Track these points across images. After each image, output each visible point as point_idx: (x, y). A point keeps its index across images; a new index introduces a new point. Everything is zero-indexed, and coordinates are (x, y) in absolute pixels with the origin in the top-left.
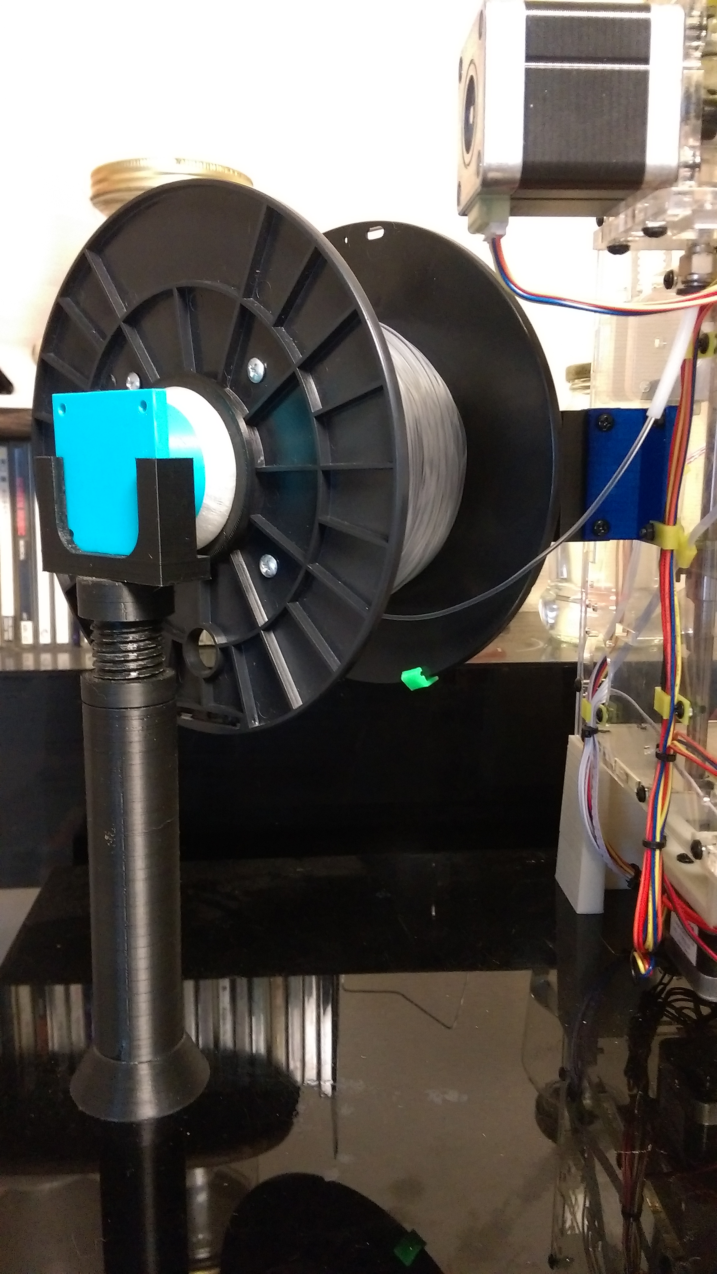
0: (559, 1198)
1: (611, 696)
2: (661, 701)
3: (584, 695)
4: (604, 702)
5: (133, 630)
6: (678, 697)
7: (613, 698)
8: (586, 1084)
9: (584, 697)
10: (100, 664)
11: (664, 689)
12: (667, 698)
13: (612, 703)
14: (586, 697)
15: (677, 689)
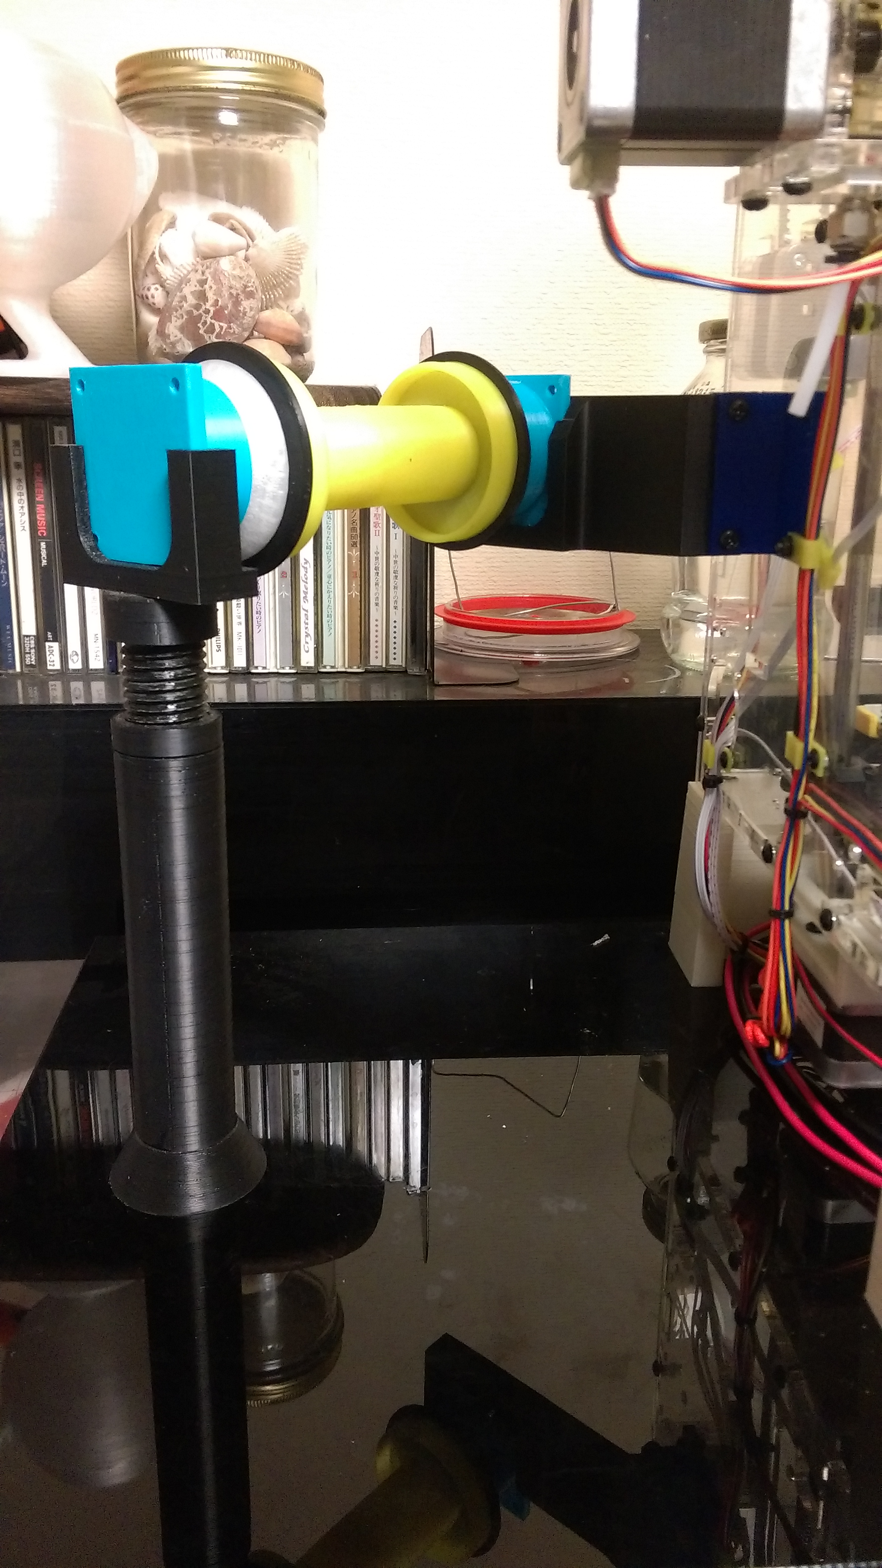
0: (665, 1300)
1: (737, 738)
2: (793, 749)
3: (707, 735)
4: (730, 744)
5: (169, 655)
6: (813, 744)
7: (741, 740)
8: (697, 1177)
9: (707, 738)
10: (131, 695)
11: (797, 734)
12: (800, 746)
13: (739, 745)
14: (710, 737)
15: (811, 735)
